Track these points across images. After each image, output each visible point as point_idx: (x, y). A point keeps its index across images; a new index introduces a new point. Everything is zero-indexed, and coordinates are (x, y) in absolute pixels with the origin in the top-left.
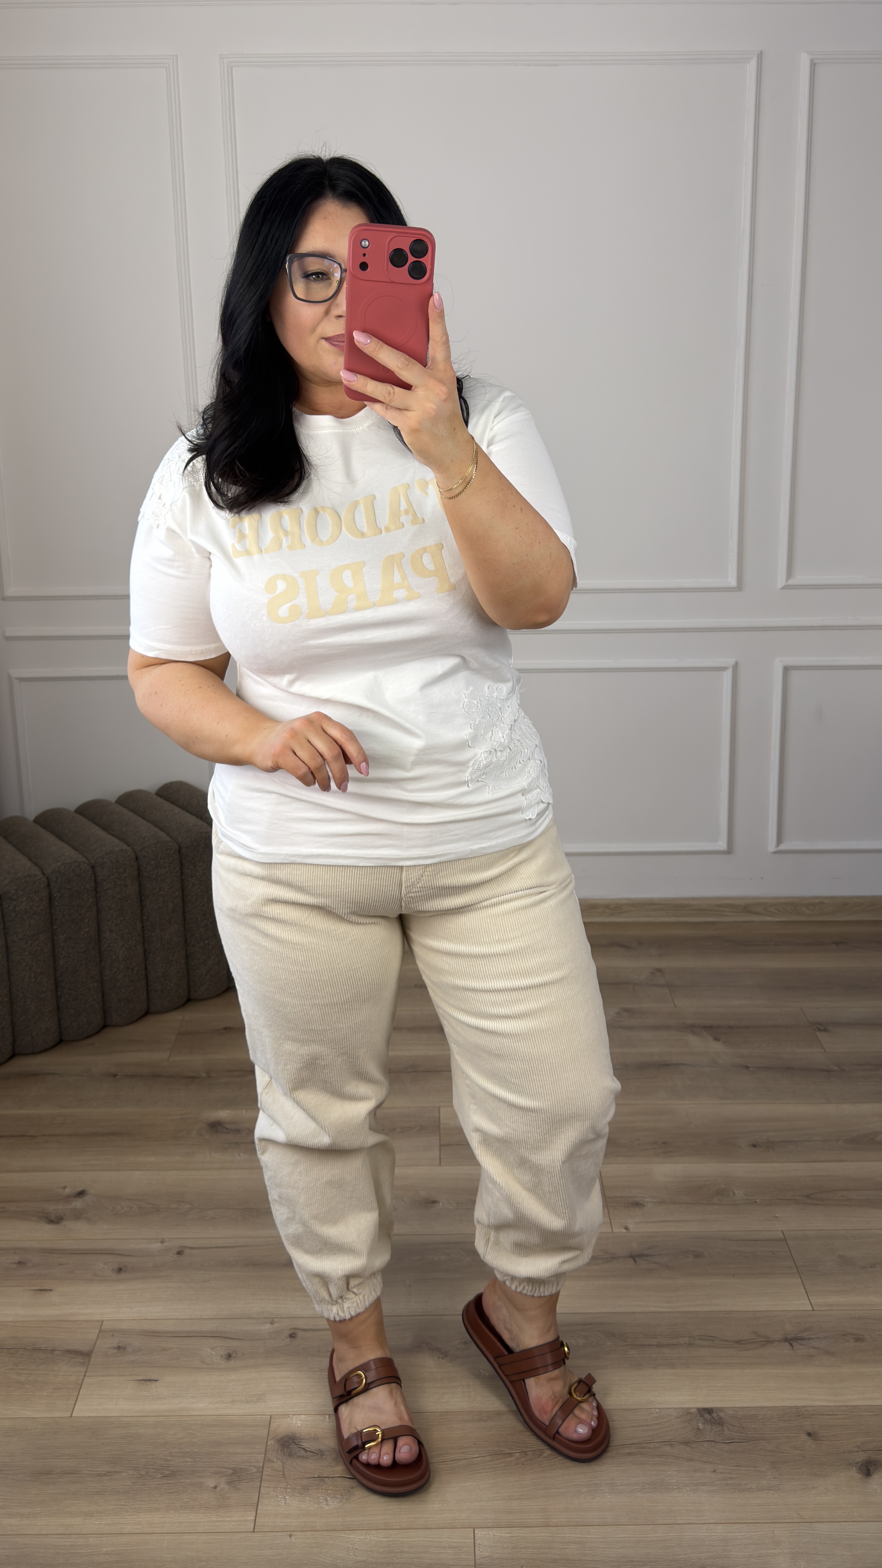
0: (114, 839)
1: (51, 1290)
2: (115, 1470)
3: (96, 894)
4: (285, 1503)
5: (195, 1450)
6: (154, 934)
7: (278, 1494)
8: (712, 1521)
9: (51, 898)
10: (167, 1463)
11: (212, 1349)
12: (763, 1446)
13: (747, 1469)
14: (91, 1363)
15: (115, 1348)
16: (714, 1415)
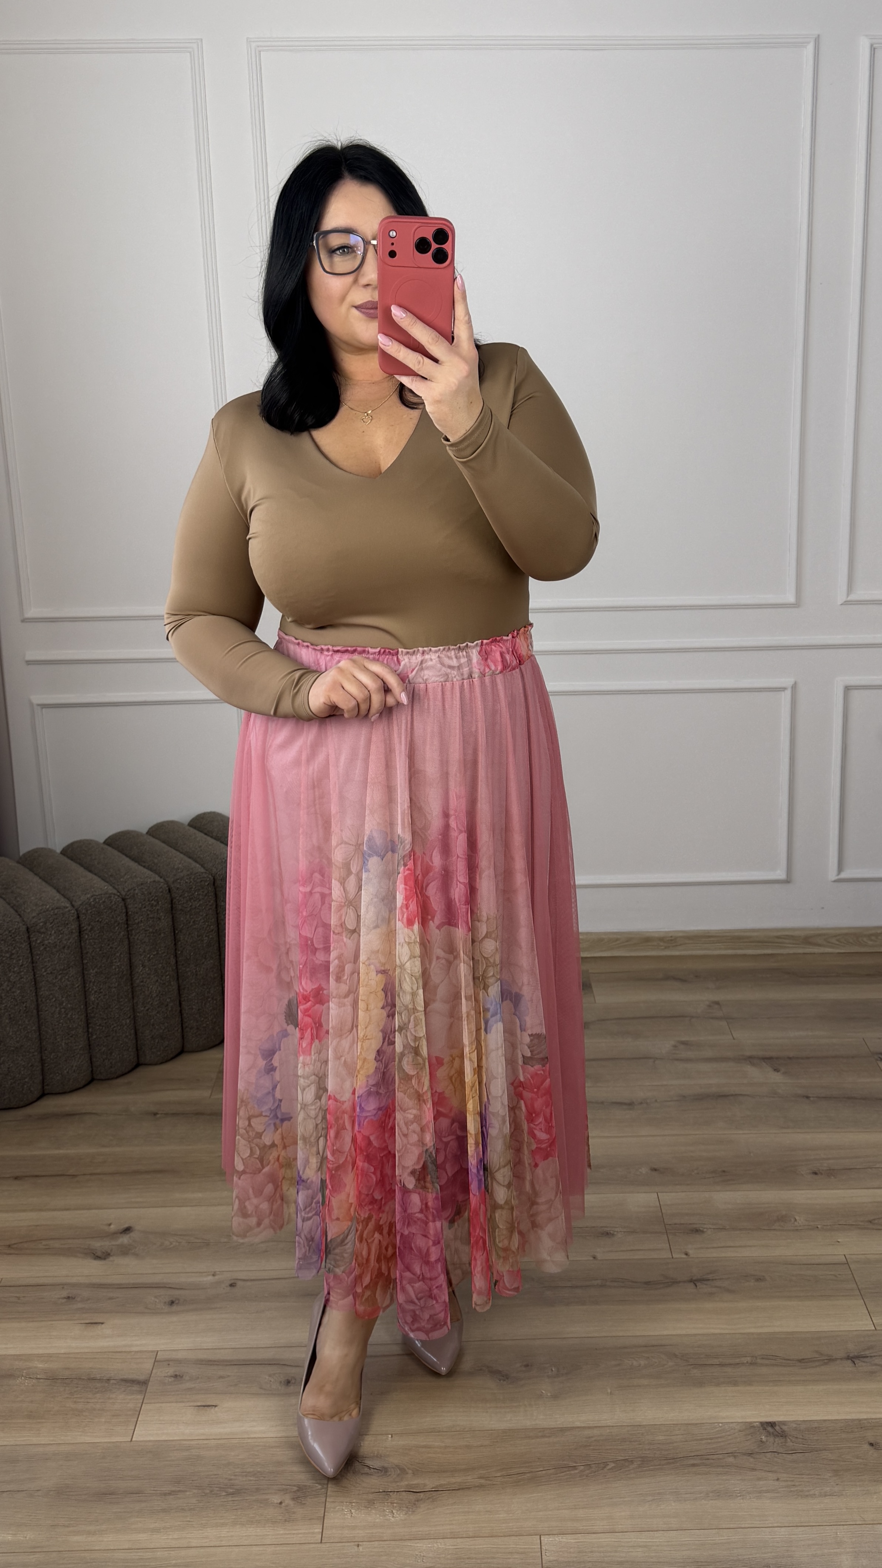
0: (145, 870)
1: (102, 1323)
2: (179, 1489)
3: (128, 927)
4: (351, 1516)
5: (259, 1470)
6: (188, 970)
7: (344, 1508)
8: (776, 1525)
9: (80, 932)
10: (232, 1482)
11: (270, 1376)
12: (827, 1455)
13: (810, 1477)
14: (147, 1391)
15: (172, 1376)
16: (777, 1428)
